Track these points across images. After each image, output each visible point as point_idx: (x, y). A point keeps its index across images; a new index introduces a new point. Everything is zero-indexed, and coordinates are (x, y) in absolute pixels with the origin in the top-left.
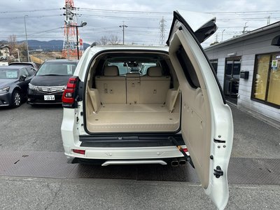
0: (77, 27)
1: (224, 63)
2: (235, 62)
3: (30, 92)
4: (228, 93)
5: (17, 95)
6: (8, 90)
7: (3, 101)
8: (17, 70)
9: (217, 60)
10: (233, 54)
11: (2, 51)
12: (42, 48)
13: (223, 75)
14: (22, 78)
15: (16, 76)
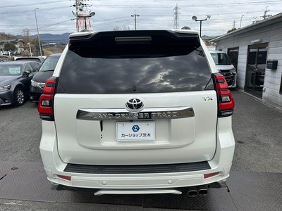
0: (85, 17)
1: (246, 51)
2: (260, 50)
3: (32, 90)
4: (250, 85)
5: (20, 93)
6: (9, 88)
7: (4, 100)
8: (21, 65)
9: (238, 48)
10: (258, 41)
11: (17, 46)
12: (55, 41)
13: (245, 65)
14: (25, 74)
15: (19, 72)
